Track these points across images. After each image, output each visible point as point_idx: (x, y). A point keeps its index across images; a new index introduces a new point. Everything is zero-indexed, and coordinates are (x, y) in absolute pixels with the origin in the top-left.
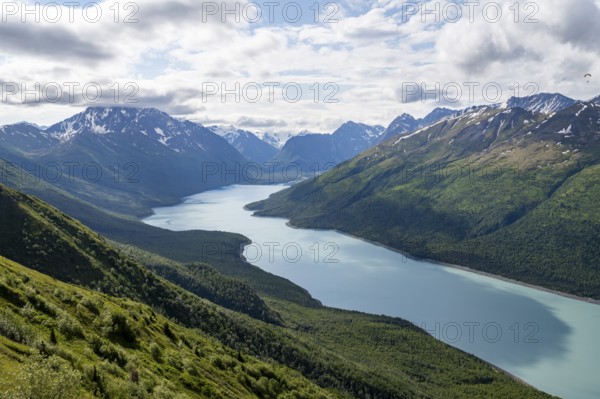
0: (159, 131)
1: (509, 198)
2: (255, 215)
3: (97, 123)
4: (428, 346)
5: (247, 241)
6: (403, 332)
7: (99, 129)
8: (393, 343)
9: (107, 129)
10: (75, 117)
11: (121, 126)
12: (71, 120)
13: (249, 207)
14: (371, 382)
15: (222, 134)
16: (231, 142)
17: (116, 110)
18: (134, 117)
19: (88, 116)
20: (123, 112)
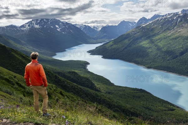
0: (57, 26)
1: (181, 46)
2: (91, 54)
3: (36, 24)
4: (152, 98)
5: (88, 64)
6: (143, 93)
7: (37, 26)
8: (139, 97)
9: (39, 26)
10: (29, 22)
11: (44, 25)
12: (27, 23)
14: (132, 110)
15: (79, 27)
16: (82, 29)
17: (42, 20)
18: (48, 22)
19: (33, 22)
20: (45, 20)
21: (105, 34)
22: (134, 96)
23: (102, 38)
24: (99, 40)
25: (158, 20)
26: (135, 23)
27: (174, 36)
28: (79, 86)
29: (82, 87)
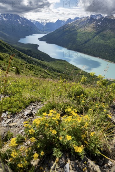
0: (18, 20)
1: (86, 38)
2: (40, 40)
3: (4, 18)
5: (38, 46)
6: (65, 62)
7: (5, 19)
9: (7, 19)
11: (10, 19)
13: (39, 39)
14: (57, 70)
15: (32, 22)
16: (34, 24)
17: (8, 14)
18: (12, 16)
19: (2, 15)
20: (10, 15)
21: (48, 28)
22: (60, 63)
23: (46, 30)
24: (44, 32)
25: (77, 21)
26: (65, 21)
27: (84, 32)
28: (32, 58)
29: (33, 58)
